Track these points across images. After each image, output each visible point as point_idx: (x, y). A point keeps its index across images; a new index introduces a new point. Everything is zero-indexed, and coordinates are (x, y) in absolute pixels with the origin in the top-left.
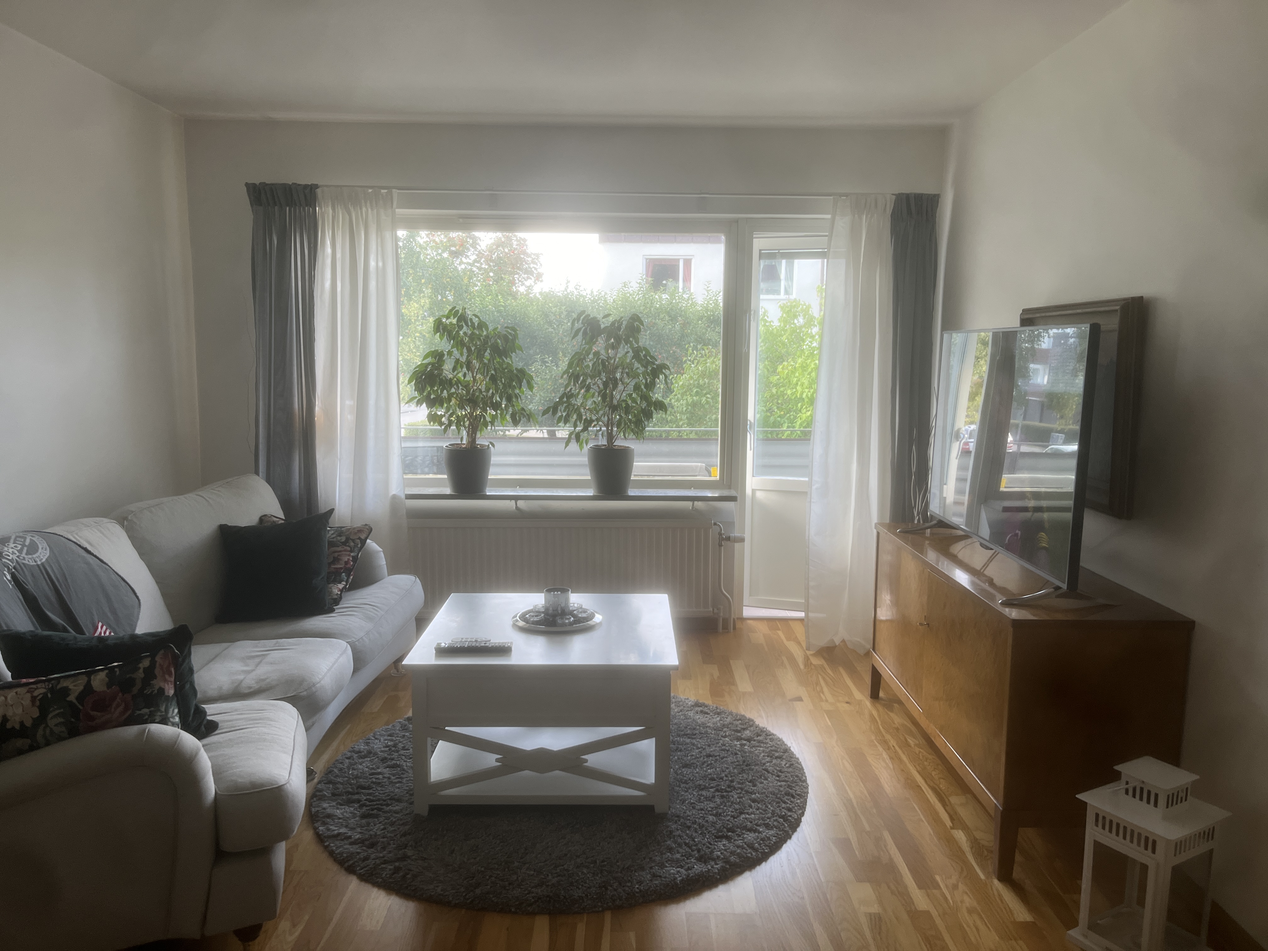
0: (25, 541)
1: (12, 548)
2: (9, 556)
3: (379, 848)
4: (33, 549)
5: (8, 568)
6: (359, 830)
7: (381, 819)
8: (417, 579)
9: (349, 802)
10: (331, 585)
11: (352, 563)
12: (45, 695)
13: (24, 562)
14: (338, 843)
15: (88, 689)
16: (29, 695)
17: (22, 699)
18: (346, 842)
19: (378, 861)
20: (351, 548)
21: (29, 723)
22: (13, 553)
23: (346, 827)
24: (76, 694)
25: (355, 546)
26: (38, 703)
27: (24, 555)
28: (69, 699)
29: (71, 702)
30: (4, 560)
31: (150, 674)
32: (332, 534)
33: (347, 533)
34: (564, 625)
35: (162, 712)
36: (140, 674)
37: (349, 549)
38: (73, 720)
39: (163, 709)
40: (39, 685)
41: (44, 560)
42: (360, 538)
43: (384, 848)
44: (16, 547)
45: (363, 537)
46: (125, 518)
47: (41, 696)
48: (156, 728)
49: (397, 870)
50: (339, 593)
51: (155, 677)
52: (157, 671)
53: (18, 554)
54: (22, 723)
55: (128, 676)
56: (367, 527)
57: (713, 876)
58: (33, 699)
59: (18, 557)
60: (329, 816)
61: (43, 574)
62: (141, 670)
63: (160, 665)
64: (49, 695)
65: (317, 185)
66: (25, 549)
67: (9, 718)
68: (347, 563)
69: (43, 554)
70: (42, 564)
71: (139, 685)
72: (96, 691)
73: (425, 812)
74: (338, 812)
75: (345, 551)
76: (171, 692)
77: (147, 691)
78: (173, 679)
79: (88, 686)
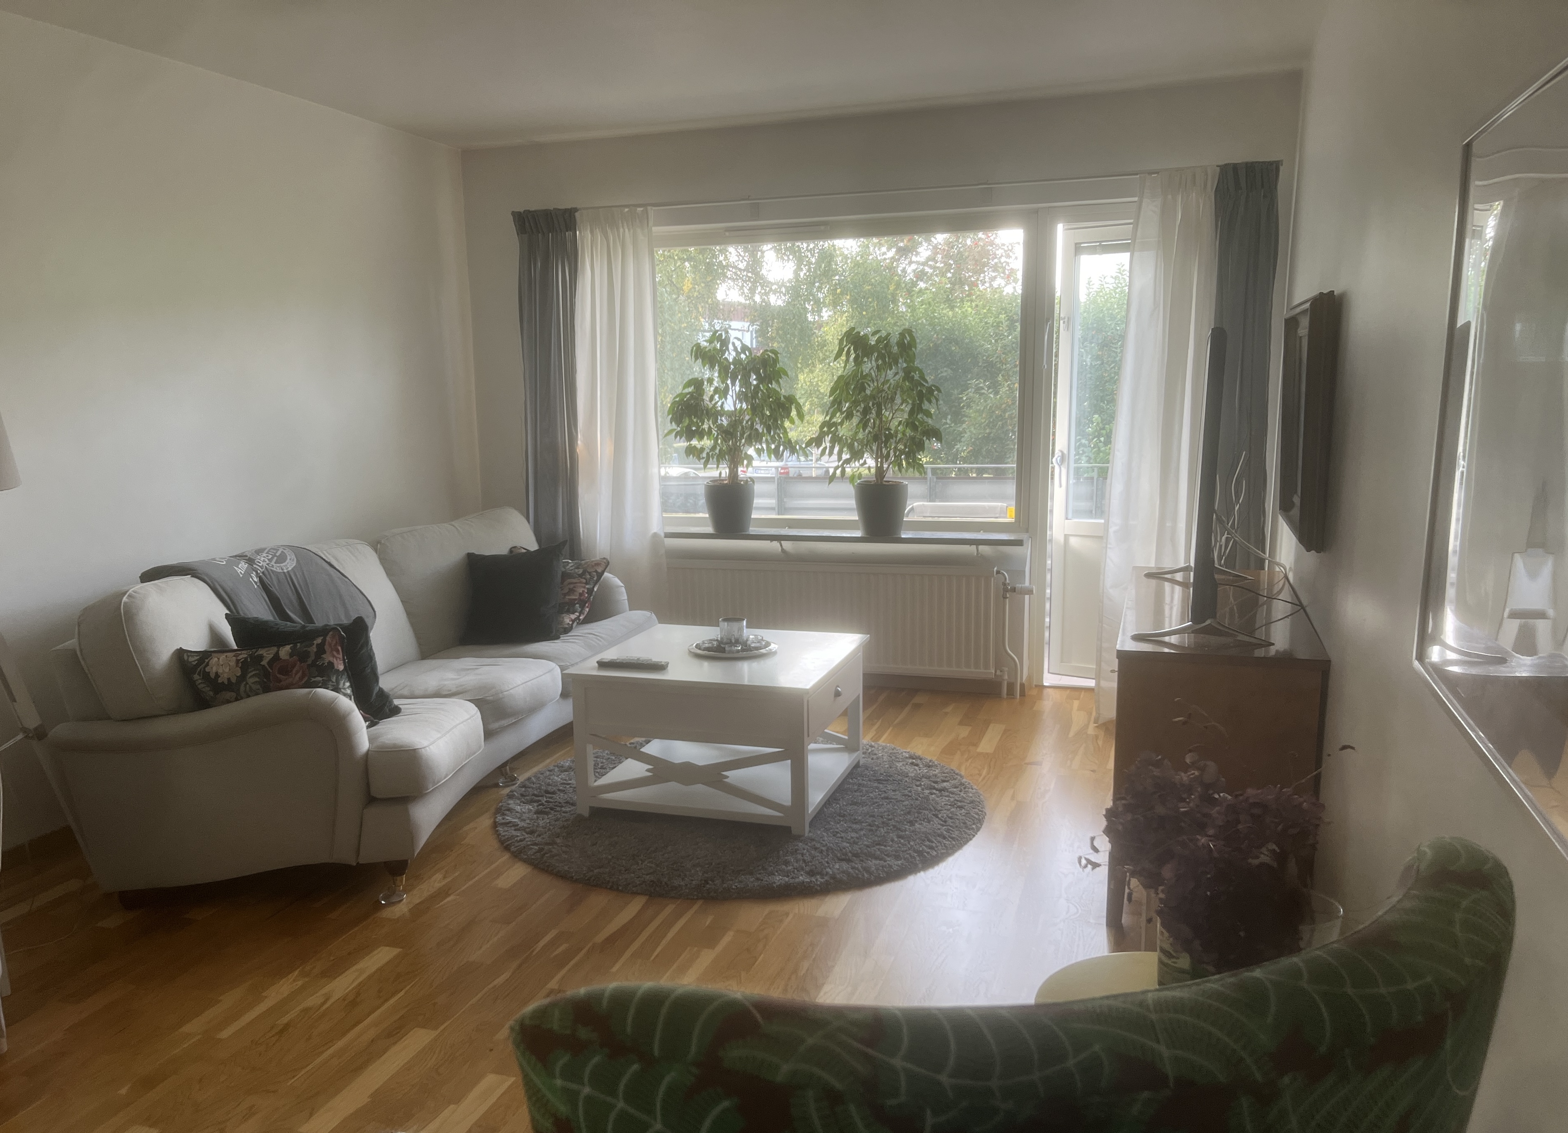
0: (276, 552)
1: (264, 557)
2: (260, 563)
3: (536, 835)
4: (282, 559)
5: (257, 572)
6: (528, 821)
7: (550, 816)
8: (653, 614)
9: (531, 802)
10: (564, 615)
11: (586, 595)
12: (246, 659)
13: (272, 569)
14: (506, 829)
15: (276, 657)
16: (234, 658)
17: (229, 661)
18: (513, 828)
19: (529, 843)
20: (586, 580)
21: (234, 680)
22: (264, 561)
23: (519, 818)
24: (267, 660)
25: (591, 578)
26: (240, 665)
27: (273, 563)
28: (262, 663)
29: (264, 665)
30: (255, 566)
31: (321, 650)
32: (572, 566)
33: (586, 566)
34: (731, 652)
35: (333, 682)
36: (314, 649)
37: (584, 581)
38: (265, 680)
39: (334, 679)
40: (243, 652)
41: (290, 569)
42: (596, 571)
43: (539, 835)
44: (267, 556)
45: (599, 570)
46: (379, 542)
47: (243, 659)
48: (321, 691)
49: (540, 850)
50: (571, 623)
51: (324, 652)
52: (327, 647)
53: (268, 562)
54: (229, 679)
55: (305, 649)
56: (605, 561)
57: (814, 887)
58: (238, 661)
59: (268, 564)
60: (509, 810)
61: (287, 580)
62: (315, 645)
63: (329, 643)
64: (249, 660)
65: (576, 208)
66: (275, 558)
67: (220, 675)
68: (581, 595)
69: (290, 564)
70: (288, 572)
71: (312, 657)
72: (281, 659)
73: (586, 813)
74: (518, 808)
75: (581, 582)
76: (341, 667)
77: (319, 663)
78: (341, 656)
79: (277, 655)
